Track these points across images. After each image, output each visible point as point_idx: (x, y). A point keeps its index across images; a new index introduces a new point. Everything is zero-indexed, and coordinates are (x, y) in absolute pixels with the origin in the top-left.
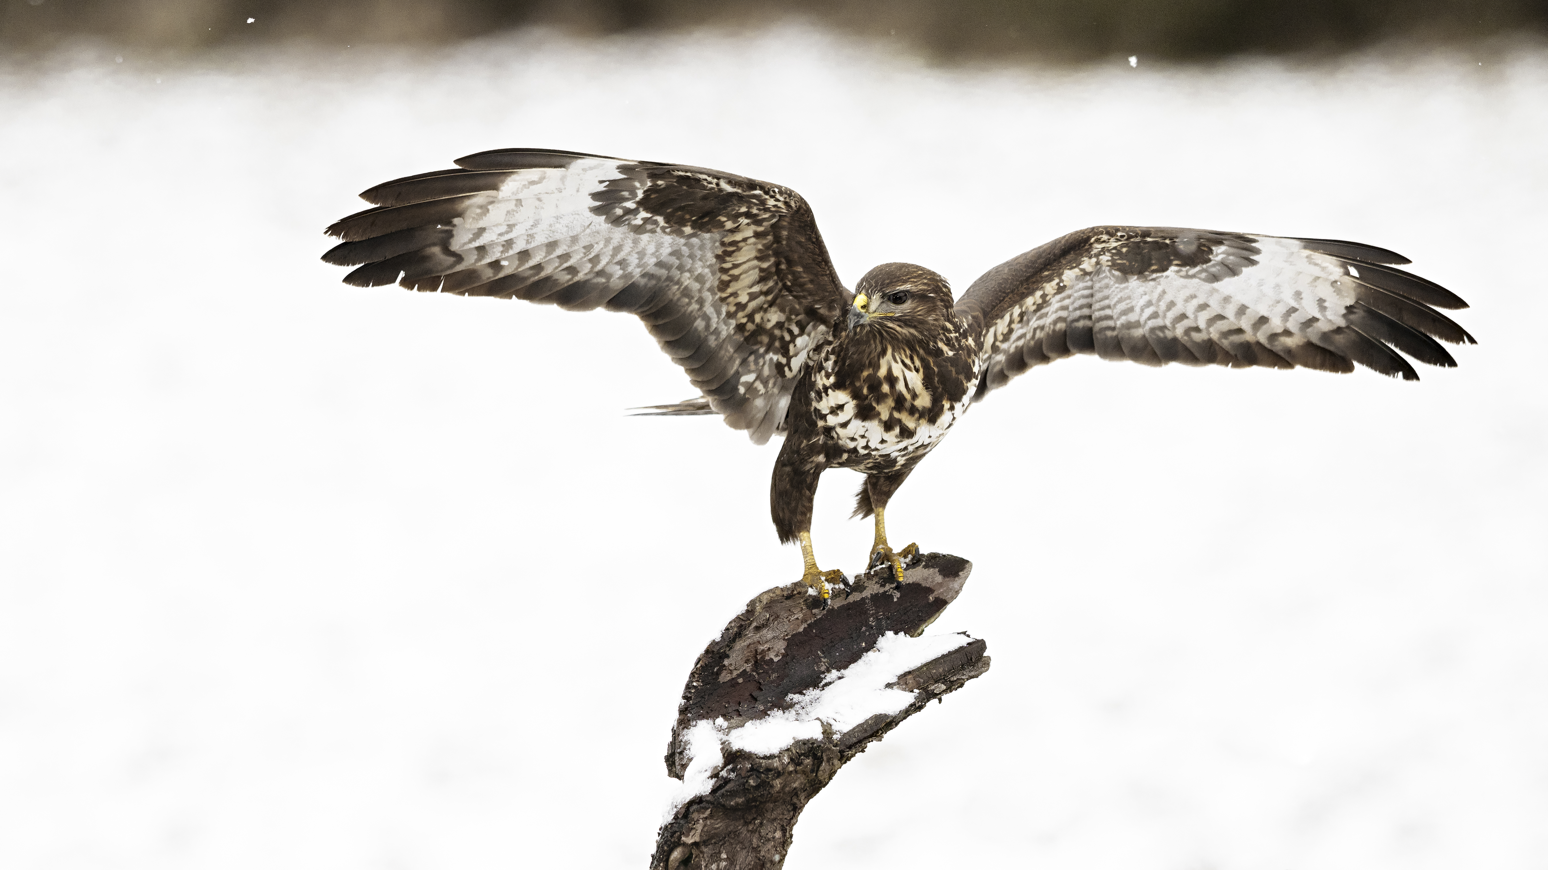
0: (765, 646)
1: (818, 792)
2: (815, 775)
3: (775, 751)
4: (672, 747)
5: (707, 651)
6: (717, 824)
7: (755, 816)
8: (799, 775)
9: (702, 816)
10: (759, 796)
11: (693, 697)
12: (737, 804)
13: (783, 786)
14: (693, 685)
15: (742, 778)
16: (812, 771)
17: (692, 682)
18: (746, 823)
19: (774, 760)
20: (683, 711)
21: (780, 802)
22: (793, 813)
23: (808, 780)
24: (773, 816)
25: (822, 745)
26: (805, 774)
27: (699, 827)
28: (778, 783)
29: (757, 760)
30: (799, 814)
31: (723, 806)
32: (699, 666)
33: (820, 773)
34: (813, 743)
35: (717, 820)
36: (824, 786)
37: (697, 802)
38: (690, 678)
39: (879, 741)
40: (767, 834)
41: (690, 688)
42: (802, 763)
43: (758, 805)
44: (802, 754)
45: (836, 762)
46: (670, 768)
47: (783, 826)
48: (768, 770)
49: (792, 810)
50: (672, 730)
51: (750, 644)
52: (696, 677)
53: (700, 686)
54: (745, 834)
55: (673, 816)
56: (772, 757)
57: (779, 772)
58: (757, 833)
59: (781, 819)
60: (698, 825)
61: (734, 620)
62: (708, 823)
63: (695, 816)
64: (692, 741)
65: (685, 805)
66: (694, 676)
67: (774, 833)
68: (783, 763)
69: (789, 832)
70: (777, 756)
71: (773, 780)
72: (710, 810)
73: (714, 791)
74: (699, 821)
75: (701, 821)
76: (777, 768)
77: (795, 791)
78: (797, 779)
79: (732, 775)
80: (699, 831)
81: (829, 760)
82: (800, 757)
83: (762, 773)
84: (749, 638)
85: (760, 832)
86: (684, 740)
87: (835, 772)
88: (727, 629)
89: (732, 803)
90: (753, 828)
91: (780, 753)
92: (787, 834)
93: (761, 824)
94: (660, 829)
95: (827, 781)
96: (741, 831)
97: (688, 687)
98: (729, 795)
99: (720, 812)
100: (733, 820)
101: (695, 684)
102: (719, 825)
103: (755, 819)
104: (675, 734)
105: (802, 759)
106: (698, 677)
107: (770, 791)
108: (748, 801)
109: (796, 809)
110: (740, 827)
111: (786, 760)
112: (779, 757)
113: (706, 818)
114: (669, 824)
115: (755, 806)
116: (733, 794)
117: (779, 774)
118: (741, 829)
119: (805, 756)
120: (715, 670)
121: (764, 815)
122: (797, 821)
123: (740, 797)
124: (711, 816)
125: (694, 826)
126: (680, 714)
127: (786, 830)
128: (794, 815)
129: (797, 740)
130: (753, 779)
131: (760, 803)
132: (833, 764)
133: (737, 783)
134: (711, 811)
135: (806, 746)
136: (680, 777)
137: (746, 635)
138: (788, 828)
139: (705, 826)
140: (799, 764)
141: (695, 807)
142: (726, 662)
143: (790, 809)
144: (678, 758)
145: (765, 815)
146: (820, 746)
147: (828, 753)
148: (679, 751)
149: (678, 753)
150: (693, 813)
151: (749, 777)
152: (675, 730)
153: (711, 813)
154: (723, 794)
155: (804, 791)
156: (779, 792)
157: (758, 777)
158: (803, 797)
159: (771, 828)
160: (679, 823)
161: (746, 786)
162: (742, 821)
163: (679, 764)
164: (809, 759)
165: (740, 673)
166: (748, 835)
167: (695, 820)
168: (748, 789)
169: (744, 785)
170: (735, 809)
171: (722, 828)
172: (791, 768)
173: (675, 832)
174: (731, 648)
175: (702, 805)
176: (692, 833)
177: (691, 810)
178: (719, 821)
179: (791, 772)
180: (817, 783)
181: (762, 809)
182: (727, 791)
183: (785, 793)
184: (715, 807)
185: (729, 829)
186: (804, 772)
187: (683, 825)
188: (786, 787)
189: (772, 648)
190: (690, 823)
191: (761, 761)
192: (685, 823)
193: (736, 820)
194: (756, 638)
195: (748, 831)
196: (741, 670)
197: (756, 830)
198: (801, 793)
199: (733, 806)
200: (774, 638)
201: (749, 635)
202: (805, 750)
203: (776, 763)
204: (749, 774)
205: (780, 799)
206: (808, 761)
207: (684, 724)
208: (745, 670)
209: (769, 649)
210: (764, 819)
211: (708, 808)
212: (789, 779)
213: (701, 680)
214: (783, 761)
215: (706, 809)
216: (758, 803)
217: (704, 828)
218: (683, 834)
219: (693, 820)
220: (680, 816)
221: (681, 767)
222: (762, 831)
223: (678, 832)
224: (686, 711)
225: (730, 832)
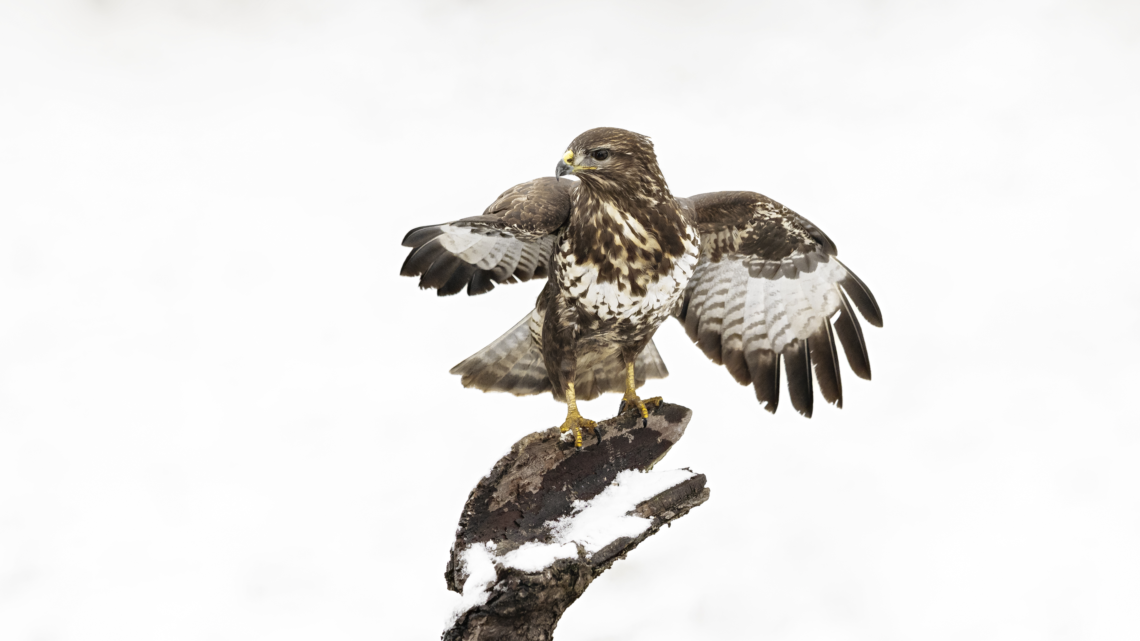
0: (526, 481)
1: (573, 602)
2: (572, 588)
3: (540, 569)
4: (451, 565)
5: (479, 486)
6: (492, 629)
7: (523, 622)
8: (559, 589)
9: (479, 623)
10: (527, 606)
11: (468, 524)
12: (509, 613)
13: (547, 598)
14: (468, 514)
15: (513, 591)
16: (570, 585)
17: (467, 511)
18: (516, 629)
19: (540, 576)
20: (459, 536)
21: (543, 610)
22: (554, 620)
23: (566, 592)
24: (538, 622)
25: (579, 563)
26: (564, 588)
27: (477, 631)
28: (542, 595)
29: (525, 576)
30: (558, 620)
31: (498, 614)
32: (472, 498)
33: (577, 586)
34: (571, 562)
35: (491, 626)
36: (578, 597)
37: (476, 610)
38: (465, 508)
39: (623, 559)
40: (533, 637)
41: (465, 517)
42: (562, 578)
43: (526, 614)
44: (562, 571)
45: (589, 577)
46: (449, 583)
47: (545, 630)
48: (535, 584)
49: (553, 617)
50: (451, 551)
51: (514, 480)
52: (470, 507)
53: (473, 515)
54: (515, 638)
55: (454, 623)
56: (538, 573)
57: (543, 586)
58: (525, 637)
59: (544, 625)
60: (476, 630)
61: (501, 460)
62: (485, 628)
63: (474, 623)
64: (468, 560)
65: (465, 614)
66: (469, 507)
67: (539, 636)
68: (547, 579)
69: (551, 635)
70: (542, 573)
71: (539, 592)
72: (486, 618)
73: (489, 602)
74: (477, 627)
75: (479, 627)
76: (542, 583)
77: (556, 601)
78: (557, 592)
79: (505, 589)
80: (477, 635)
81: (584, 575)
82: (560, 574)
83: (530, 587)
84: (513, 475)
85: (527, 636)
86: (461, 560)
87: (587, 586)
88: (495, 468)
89: (504, 612)
90: (521, 633)
91: (544, 570)
92: (549, 637)
93: (528, 629)
94: (443, 634)
95: (581, 593)
96: (511, 635)
97: (463, 515)
98: (502, 606)
99: (494, 619)
100: (505, 626)
101: (469, 513)
102: (494, 630)
103: (523, 625)
104: (453, 555)
105: (561, 575)
106: (472, 507)
107: (536, 602)
108: (518, 611)
109: (556, 616)
110: (510, 632)
111: (549, 575)
112: (543, 573)
113: (482, 625)
114: (451, 630)
115: (523, 614)
116: (505, 604)
117: (543, 588)
118: (511, 633)
119: (564, 573)
120: (486, 501)
121: (530, 622)
122: (557, 626)
123: (511, 607)
124: (487, 623)
125: (473, 631)
126: (457, 538)
127: (548, 633)
128: (554, 622)
129: (557, 559)
130: (522, 592)
131: (527, 613)
132: (586, 579)
133: (509, 595)
134: (487, 618)
135: (565, 564)
136: (460, 591)
137: (511, 472)
138: (549, 632)
139: (482, 631)
140: (559, 579)
141: (474, 615)
142: (495, 495)
143: (551, 616)
144: (457, 574)
145: (532, 621)
146: (577, 564)
147: (583, 570)
148: (457, 568)
149: (456, 570)
150: (471, 620)
151: (519, 590)
152: (453, 552)
153: (487, 621)
154: (497, 605)
155: (563, 601)
156: (543, 603)
157: (526, 590)
158: (562, 607)
159: (536, 632)
160: (460, 629)
161: (517, 598)
162: (512, 627)
163: (458, 580)
164: (567, 575)
165: (506, 503)
166: (517, 638)
167: (474, 626)
168: (518, 601)
169: (515, 597)
170: (507, 617)
171: (495, 633)
172: (553, 583)
173: (456, 637)
174: (499, 483)
175: (479, 614)
176: (471, 637)
177: (471, 617)
178: (493, 626)
179: (553, 586)
180: (573, 595)
181: (529, 616)
182: (500, 602)
183: (547, 603)
184: (490, 615)
185: (502, 634)
186: (563, 586)
187: (463, 630)
188: (549, 598)
189: (531, 483)
190: (469, 629)
191: (529, 577)
192: (465, 629)
193: (507, 625)
194: (518, 475)
195: (518, 635)
196: (506, 501)
197: (524, 634)
198: (560, 603)
199: (505, 614)
200: (532, 474)
201: (513, 473)
202: (564, 567)
203: (541, 579)
204: (519, 588)
205: (544, 608)
206: (567, 576)
207: (461, 546)
208: (509, 502)
209: (529, 484)
210: (530, 624)
211: (484, 616)
212: (551, 592)
213: (474, 510)
214: (547, 577)
215: (483, 617)
216: (526, 612)
217: (481, 632)
218: (464, 637)
219: (472, 626)
220: (461, 623)
221: (459, 582)
222: (529, 635)
223: (459, 636)
224: (462, 535)
225: (503, 636)
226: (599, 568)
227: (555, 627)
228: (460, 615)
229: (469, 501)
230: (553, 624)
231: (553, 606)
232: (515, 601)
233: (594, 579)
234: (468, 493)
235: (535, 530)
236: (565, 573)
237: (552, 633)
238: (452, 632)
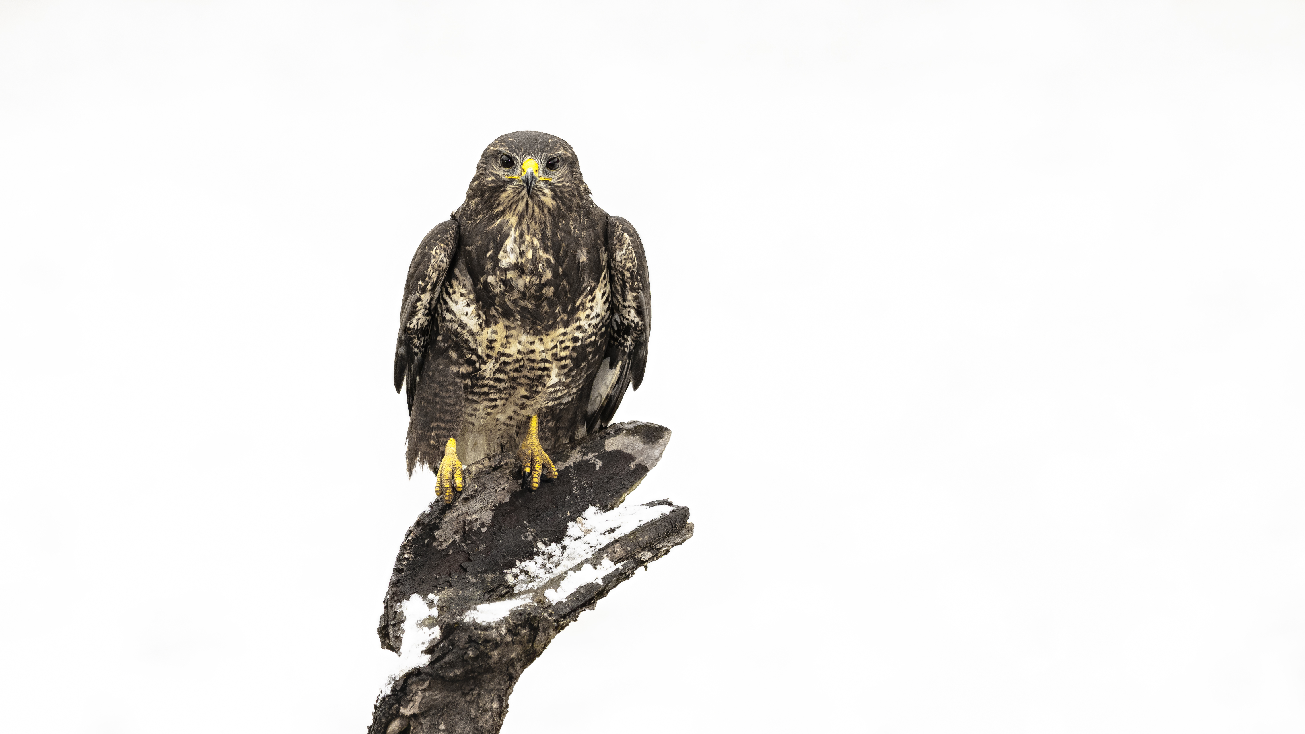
0: (473, 517)
1: (532, 662)
2: (531, 645)
3: (493, 622)
4: (385, 619)
5: (418, 524)
6: (436, 696)
7: (473, 687)
8: (516, 646)
9: (420, 688)
10: (477, 667)
11: (405, 569)
12: (456, 675)
13: (501, 657)
14: (405, 558)
15: (461, 650)
16: (529, 641)
17: (404, 554)
18: (464, 694)
19: (493, 630)
20: (394, 584)
21: (497, 672)
22: (510, 684)
23: (524, 650)
24: (491, 687)
26: (522, 645)
27: (418, 698)
28: (495, 654)
29: (475, 631)
30: (515, 683)
31: (442, 677)
32: (410, 538)
33: (536, 643)
34: (529, 614)
35: (435, 691)
36: (539, 656)
37: (415, 674)
38: (401, 550)
39: (591, 609)
40: (485, 705)
41: (401, 560)
42: (519, 633)
43: (476, 676)
44: (520, 625)
45: (552, 632)
46: (383, 640)
48: (486, 641)
49: (508, 680)
50: (384, 602)
51: (459, 515)
52: (407, 549)
53: (411, 558)
54: (463, 705)
55: (390, 689)
56: (490, 627)
57: (497, 643)
58: (475, 704)
59: (498, 690)
60: (417, 697)
62: (427, 694)
63: (414, 688)
64: (406, 613)
65: (403, 677)
66: (405, 548)
67: (492, 703)
68: (500, 634)
69: (506, 701)
70: (495, 627)
71: (492, 651)
72: (428, 681)
73: (432, 664)
74: (417, 692)
75: (420, 693)
76: (495, 640)
77: (512, 661)
78: (514, 650)
79: (450, 647)
80: (418, 703)
81: (545, 629)
82: (517, 629)
84: (458, 509)
85: (478, 703)
86: (397, 613)
87: (549, 642)
89: (450, 675)
90: (471, 699)
91: (497, 624)
92: (504, 703)
93: (479, 694)
94: (377, 701)
95: (541, 650)
96: (459, 702)
97: (400, 559)
98: (448, 667)
99: (438, 683)
100: (451, 691)
101: (406, 556)
102: (437, 697)
103: (472, 690)
104: (388, 606)
105: (518, 630)
106: (409, 549)
107: (488, 662)
108: (466, 673)
109: (512, 679)
110: (457, 699)
111: (504, 631)
112: (497, 628)
113: (424, 690)
114: (387, 696)
115: (473, 677)
116: (451, 665)
117: (496, 645)
118: (459, 700)
119: (521, 627)
120: (426, 542)
121: (482, 686)
122: (513, 691)
123: (458, 669)
124: (429, 688)
125: (413, 698)
126: (392, 587)
128: (510, 686)
129: (513, 611)
130: (472, 650)
131: (478, 675)
132: (548, 634)
133: (456, 655)
134: (430, 683)
135: (523, 617)
136: (396, 649)
137: (456, 506)
138: (504, 698)
139: (423, 697)
140: (516, 634)
141: (413, 679)
142: (437, 533)
143: (506, 679)
144: (392, 630)
146: (537, 616)
147: (544, 623)
148: (393, 623)
149: (392, 625)
150: (411, 685)
151: (467, 648)
152: (387, 603)
153: (430, 685)
154: (442, 666)
155: (520, 661)
156: (495, 663)
157: (476, 648)
158: (519, 667)
159: (488, 698)
160: (397, 695)
161: (465, 658)
162: (460, 692)
163: (393, 637)
164: (526, 629)
165: (450, 544)
166: (466, 706)
167: (414, 692)
168: (466, 661)
169: (463, 657)
170: (453, 680)
171: (440, 699)
172: (509, 639)
173: (393, 704)
174: (441, 520)
175: (420, 677)
176: (411, 705)
177: (410, 682)
178: (437, 692)
179: (509, 642)
180: (532, 653)
181: (480, 680)
182: (445, 663)
183: (502, 664)
184: (434, 679)
185: (447, 701)
186: (521, 643)
187: (401, 697)
188: (504, 658)
189: (480, 519)
190: (409, 695)
191: (479, 632)
192: (403, 695)
193: (454, 691)
194: (464, 509)
195: (466, 702)
196: (450, 542)
197: (474, 701)
198: (517, 663)
199: (451, 677)
200: (481, 508)
201: (458, 507)
202: (521, 620)
203: (494, 634)
204: (467, 645)
205: (498, 670)
206: (525, 631)
207: (397, 595)
208: (454, 541)
209: (477, 520)
210: (482, 690)
211: (427, 680)
212: (506, 649)
213: (412, 552)
214: (501, 632)
215: (424, 681)
216: (476, 674)
217: (422, 699)
218: (402, 705)
219: (411, 691)
220: (398, 688)
221: (395, 639)
222: (480, 702)
223: (396, 704)
224: (398, 583)
225: (448, 703)
226: (563, 621)
227: (511, 692)
228: (397, 679)
229: (406, 541)
230: (508, 689)
231: (509, 667)
232: (463, 661)
233: (558, 634)
234: (405, 532)
235: (485, 576)
236: (523, 628)
237: (507, 699)
238: (387, 699)
